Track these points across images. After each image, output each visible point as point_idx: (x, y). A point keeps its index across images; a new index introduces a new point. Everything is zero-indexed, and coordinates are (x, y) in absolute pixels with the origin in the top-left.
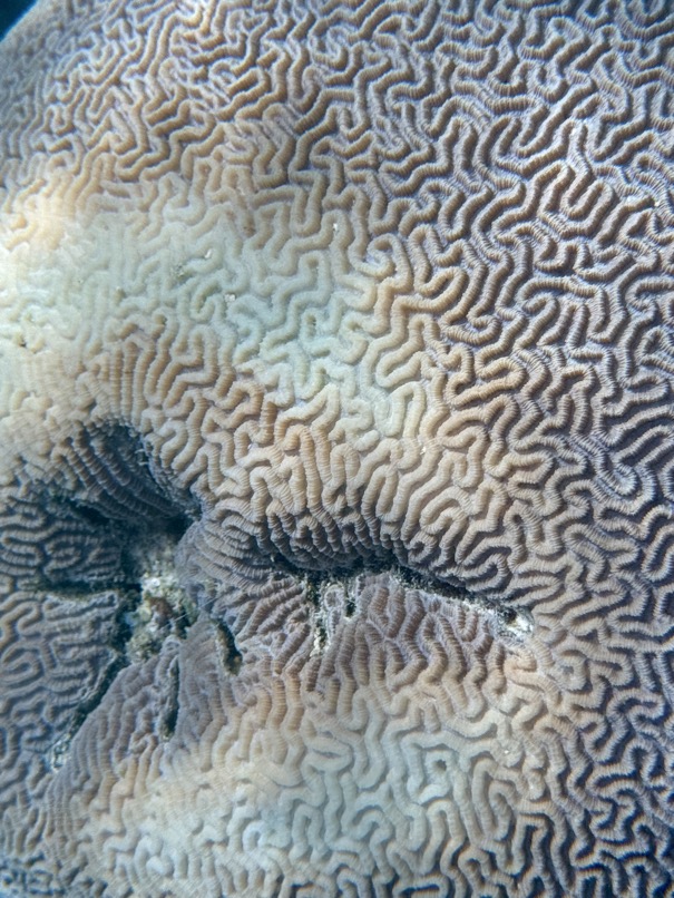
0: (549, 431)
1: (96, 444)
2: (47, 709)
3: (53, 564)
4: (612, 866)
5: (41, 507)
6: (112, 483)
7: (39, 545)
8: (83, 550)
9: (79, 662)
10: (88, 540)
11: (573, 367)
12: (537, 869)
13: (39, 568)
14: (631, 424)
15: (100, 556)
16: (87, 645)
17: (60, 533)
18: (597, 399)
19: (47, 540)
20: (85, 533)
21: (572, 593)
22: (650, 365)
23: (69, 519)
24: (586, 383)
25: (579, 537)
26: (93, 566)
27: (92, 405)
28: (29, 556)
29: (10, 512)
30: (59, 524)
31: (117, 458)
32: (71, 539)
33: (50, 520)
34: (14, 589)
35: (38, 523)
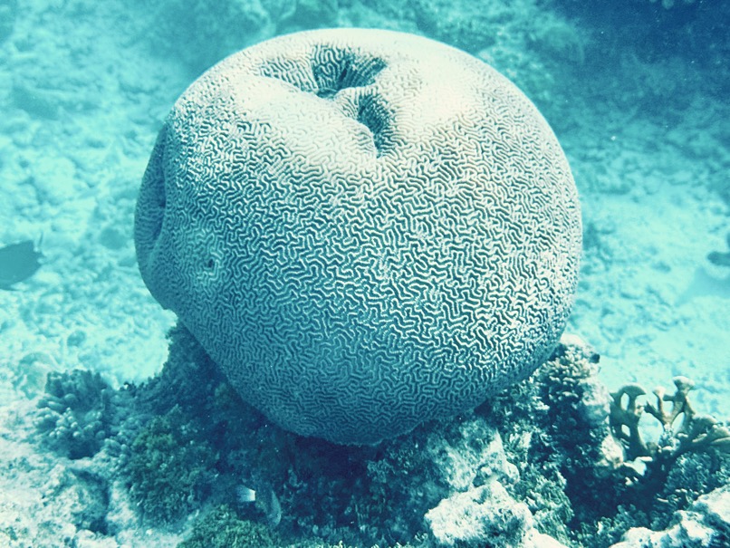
0: (440, 150)
1: (374, 63)
2: (276, 73)
3: (324, 68)
4: (314, 193)
5: (344, 59)
6: (361, 72)
7: (330, 61)
8: (331, 76)
9: (294, 79)
10: (334, 77)
11: (459, 154)
12: (304, 176)
13: (321, 64)
14: (448, 169)
15: (329, 82)
16: (301, 82)
17: (336, 66)
18: (453, 160)
19: (332, 63)
20: (337, 75)
21: (395, 164)
22: (466, 172)
23: (341, 68)
24: (456, 157)
25: (412, 161)
26: (325, 80)
27: (388, 57)
28: (325, 60)
29: (339, 51)
30: (339, 66)
31: (371, 70)
32: (334, 70)
33: (340, 62)
34: (311, 60)
35: (338, 59)
